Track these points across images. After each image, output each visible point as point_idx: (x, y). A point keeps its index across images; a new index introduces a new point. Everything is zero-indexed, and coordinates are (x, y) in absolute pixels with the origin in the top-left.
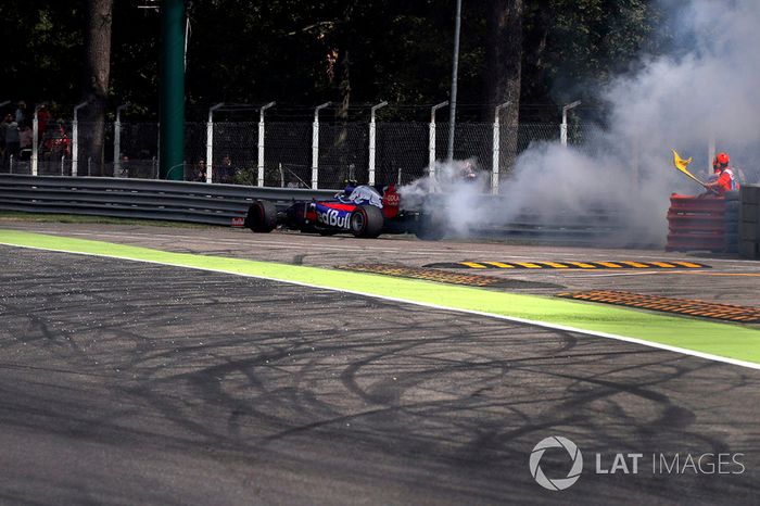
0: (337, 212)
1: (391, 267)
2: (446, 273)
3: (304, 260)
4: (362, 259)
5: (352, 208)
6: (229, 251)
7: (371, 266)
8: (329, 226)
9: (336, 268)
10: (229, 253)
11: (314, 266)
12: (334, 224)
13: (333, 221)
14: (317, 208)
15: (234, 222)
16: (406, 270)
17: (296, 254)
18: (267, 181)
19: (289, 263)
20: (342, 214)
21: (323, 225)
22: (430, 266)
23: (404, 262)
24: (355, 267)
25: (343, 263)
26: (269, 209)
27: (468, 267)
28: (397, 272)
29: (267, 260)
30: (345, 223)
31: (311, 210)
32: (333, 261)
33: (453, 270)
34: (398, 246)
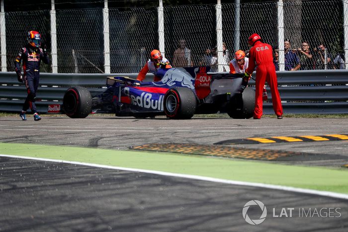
0: (150, 96)
1: (183, 145)
2: (236, 149)
3: (100, 142)
4: (155, 139)
5: (165, 91)
6: (26, 137)
7: (165, 146)
8: (143, 108)
9: (131, 149)
10: (27, 139)
11: (111, 148)
12: (148, 107)
13: (147, 103)
14: (131, 93)
15: (50, 109)
16: (198, 148)
17: (92, 137)
18: (60, 69)
19: (85, 146)
20: (155, 97)
21: (137, 107)
22: (221, 143)
23: (197, 141)
24: (149, 148)
25: (138, 143)
26: (84, 95)
27: (258, 143)
28: (189, 150)
29: (63, 144)
30: (159, 104)
31: (124, 94)
32: (129, 143)
33: (243, 146)
34: (191, 125)
